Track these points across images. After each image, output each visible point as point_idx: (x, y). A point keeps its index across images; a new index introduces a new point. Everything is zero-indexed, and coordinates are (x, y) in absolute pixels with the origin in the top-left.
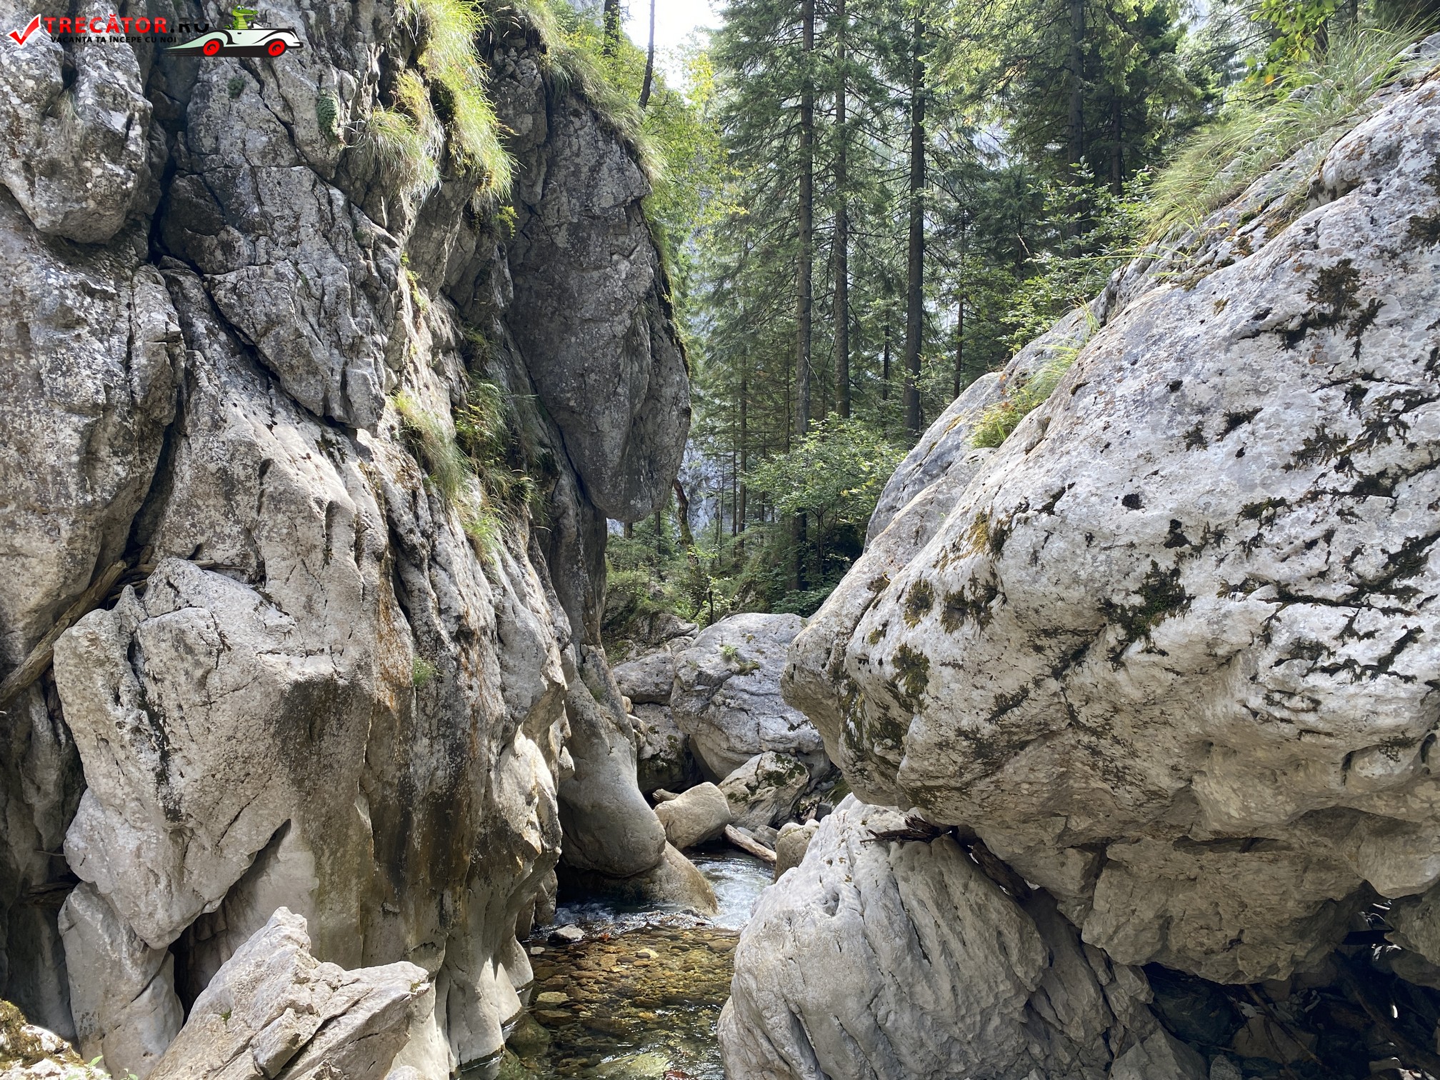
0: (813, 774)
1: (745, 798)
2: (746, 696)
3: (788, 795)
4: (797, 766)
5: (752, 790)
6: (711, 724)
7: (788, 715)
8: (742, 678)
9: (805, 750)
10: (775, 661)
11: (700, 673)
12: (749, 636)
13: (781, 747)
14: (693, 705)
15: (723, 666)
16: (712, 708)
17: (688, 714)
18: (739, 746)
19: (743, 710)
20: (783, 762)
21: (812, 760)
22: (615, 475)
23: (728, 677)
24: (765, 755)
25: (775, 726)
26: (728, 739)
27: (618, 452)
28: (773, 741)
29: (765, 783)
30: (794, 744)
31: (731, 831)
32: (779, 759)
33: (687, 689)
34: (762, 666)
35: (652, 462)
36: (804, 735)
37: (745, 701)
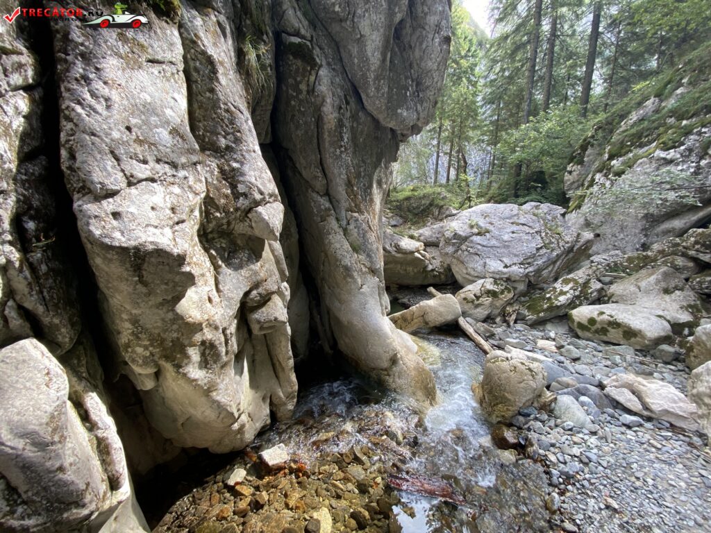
0: (516, 292)
1: (472, 302)
2: (480, 247)
3: (499, 303)
4: (506, 288)
5: (478, 298)
6: (458, 259)
7: (504, 259)
8: (479, 237)
9: (513, 279)
10: (500, 229)
11: (456, 234)
12: (485, 215)
13: (498, 276)
14: (450, 249)
15: (469, 230)
16: (460, 252)
17: (447, 254)
18: (472, 273)
19: (477, 254)
20: (498, 285)
21: (516, 285)
22: (377, 78)
23: (471, 236)
24: (487, 280)
25: (495, 265)
26: (466, 268)
27: (378, 55)
28: (493, 273)
29: (485, 295)
30: (506, 276)
31: (462, 321)
32: (495, 283)
33: (448, 242)
34: (491, 231)
35: (418, 84)
36: (513, 272)
37: (478, 250)
